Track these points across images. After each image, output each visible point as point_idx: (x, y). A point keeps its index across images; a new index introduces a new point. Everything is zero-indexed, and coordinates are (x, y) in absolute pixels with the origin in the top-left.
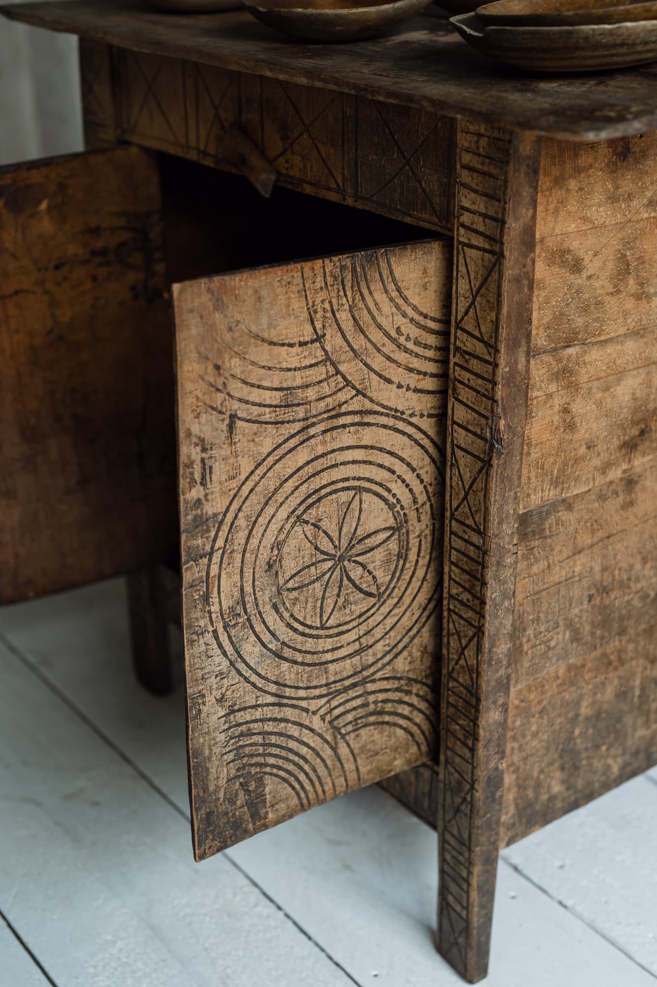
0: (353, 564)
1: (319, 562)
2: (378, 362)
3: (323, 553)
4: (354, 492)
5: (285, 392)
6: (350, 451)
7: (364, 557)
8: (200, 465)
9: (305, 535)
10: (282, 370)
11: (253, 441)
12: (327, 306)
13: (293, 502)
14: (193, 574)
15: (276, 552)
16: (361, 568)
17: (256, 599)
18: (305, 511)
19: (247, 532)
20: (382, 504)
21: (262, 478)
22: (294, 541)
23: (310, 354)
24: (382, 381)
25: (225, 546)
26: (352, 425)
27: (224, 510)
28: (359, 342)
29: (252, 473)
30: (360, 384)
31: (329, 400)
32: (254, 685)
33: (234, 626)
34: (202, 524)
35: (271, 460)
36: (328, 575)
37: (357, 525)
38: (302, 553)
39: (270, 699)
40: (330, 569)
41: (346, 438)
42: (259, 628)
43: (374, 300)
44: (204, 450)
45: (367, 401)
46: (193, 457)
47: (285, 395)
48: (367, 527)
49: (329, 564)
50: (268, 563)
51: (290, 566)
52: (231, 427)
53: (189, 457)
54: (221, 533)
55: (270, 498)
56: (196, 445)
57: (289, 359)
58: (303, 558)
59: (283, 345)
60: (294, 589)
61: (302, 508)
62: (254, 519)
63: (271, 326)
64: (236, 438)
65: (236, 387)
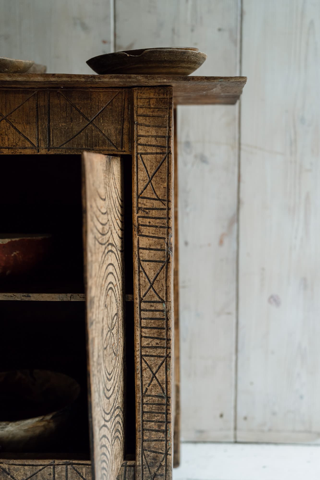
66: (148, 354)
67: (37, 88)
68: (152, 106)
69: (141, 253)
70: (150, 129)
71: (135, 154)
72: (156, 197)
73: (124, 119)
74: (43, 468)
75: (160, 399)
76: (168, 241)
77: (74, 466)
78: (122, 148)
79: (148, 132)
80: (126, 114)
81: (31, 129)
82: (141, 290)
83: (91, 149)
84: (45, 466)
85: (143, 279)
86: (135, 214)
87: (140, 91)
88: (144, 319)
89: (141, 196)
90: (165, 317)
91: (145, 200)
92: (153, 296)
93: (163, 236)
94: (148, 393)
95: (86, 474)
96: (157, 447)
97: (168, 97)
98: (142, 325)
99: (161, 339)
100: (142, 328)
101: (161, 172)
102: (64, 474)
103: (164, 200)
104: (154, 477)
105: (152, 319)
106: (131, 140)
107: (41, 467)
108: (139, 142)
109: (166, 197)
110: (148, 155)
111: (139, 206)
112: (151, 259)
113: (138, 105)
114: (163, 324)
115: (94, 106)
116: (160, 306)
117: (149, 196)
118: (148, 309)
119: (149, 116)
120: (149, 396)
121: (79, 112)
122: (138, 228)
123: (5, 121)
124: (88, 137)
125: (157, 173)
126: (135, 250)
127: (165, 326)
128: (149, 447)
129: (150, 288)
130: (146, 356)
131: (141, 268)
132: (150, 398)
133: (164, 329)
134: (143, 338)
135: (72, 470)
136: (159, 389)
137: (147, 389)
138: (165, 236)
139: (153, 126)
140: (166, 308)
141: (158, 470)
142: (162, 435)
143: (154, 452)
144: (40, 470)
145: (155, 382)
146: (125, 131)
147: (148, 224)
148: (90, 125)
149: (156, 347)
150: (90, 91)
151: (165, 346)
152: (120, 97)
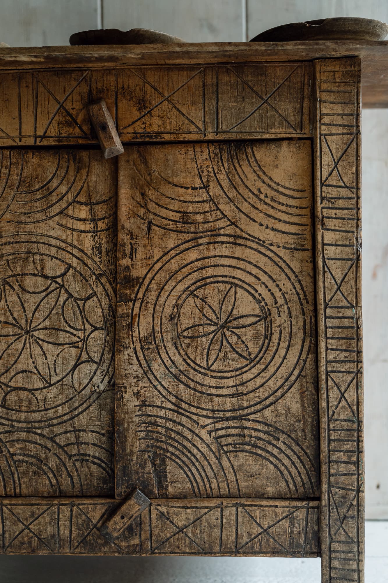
0: (230, 333)
1: (206, 324)
2: (245, 207)
3: (208, 319)
4: (230, 286)
5: (182, 214)
6: (227, 259)
7: (238, 330)
8: (129, 246)
9: (196, 305)
10: (181, 201)
11: (162, 239)
12: (211, 170)
13: (188, 282)
14: (123, 310)
15: (176, 310)
16: (236, 337)
17: (162, 336)
18: (196, 290)
19: (157, 293)
20: (251, 298)
21: (167, 262)
22: (188, 307)
23: (199, 195)
24: (248, 219)
25: (143, 298)
26: (229, 243)
27: (143, 276)
28: (233, 194)
29: (161, 258)
30: (232, 219)
31: (211, 224)
32: (160, 393)
33: (148, 349)
34: (130, 282)
35: (173, 253)
36: (212, 335)
37: (233, 308)
38: (193, 316)
39: (170, 406)
40: (213, 332)
41: (225, 251)
42: (164, 355)
43: (243, 170)
44: (132, 238)
45: (238, 230)
46: (125, 241)
47: (182, 216)
48: (240, 311)
49: (213, 328)
50: (170, 316)
51: (185, 322)
52: (149, 228)
53: (123, 240)
54: (141, 290)
55: (173, 276)
56: (127, 234)
57: (184, 196)
58: (194, 319)
59: (182, 187)
60: (188, 337)
61: (194, 287)
62: (162, 286)
63: (173, 175)
64: (152, 235)
65: (152, 206)
66: (335, 369)
67: (204, 64)
68: (338, 80)
69: (326, 250)
70: (336, 106)
71: (318, 136)
72: (343, 185)
73: (303, 97)
74: (208, 512)
75: (350, 424)
76: (357, 235)
77: (246, 508)
78: (301, 130)
79: (333, 110)
80: (306, 91)
81: (196, 111)
82: (326, 294)
83: (266, 131)
84: (211, 509)
85: (329, 280)
86: (319, 204)
87: (323, 64)
88: (331, 328)
89: (325, 184)
90: (355, 325)
91: (330, 189)
92: (340, 301)
93: (352, 229)
94: (336, 417)
95: (260, 518)
96: (347, 482)
97: (356, 69)
98: (328, 335)
99: (350, 351)
100: (327, 338)
101: (348, 156)
102: (234, 518)
103: (352, 188)
104: (343, 520)
105: (339, 327)
106: (313, 120)
107: (206, 510)
108: (322, 122)
109: (355, 184)
110: (334, 137)
111: (324, 195)
112: (338, 257)
113: (321, 80)
114: (353, 333)
115: (270, 83)
116: (349, 313)
117: (335, 184)
118: (334, 316)
119: (334, 92)
120: (337, 420)
121: (252, 89)
122: (322, 221)
123: (166, 102)
124: (262, 118)
125: (344, 156)
126: (319, 247)
127: (355, 336)
128: (337, 483)
129: (337, 291)
130: (332, 372)
131: (326, 267)
132: (338, 422)
133: (354, 339)
134: (329, 351)
135: (243, 514)
136: (348, 412)
137: (334, 412)
138: (355, 230)
139: (339, 103)
140: (356, 314)
141: (348, 511)
142: (353, 468)
143: (343, 489)
144: (205, 514)
145: (343, 403)
146: (306, 110)
147: (334, 216)
148: (265, 105)
149: (344, 362)
150: (265, 66)
151: (355, 360)
152: (299, 72)
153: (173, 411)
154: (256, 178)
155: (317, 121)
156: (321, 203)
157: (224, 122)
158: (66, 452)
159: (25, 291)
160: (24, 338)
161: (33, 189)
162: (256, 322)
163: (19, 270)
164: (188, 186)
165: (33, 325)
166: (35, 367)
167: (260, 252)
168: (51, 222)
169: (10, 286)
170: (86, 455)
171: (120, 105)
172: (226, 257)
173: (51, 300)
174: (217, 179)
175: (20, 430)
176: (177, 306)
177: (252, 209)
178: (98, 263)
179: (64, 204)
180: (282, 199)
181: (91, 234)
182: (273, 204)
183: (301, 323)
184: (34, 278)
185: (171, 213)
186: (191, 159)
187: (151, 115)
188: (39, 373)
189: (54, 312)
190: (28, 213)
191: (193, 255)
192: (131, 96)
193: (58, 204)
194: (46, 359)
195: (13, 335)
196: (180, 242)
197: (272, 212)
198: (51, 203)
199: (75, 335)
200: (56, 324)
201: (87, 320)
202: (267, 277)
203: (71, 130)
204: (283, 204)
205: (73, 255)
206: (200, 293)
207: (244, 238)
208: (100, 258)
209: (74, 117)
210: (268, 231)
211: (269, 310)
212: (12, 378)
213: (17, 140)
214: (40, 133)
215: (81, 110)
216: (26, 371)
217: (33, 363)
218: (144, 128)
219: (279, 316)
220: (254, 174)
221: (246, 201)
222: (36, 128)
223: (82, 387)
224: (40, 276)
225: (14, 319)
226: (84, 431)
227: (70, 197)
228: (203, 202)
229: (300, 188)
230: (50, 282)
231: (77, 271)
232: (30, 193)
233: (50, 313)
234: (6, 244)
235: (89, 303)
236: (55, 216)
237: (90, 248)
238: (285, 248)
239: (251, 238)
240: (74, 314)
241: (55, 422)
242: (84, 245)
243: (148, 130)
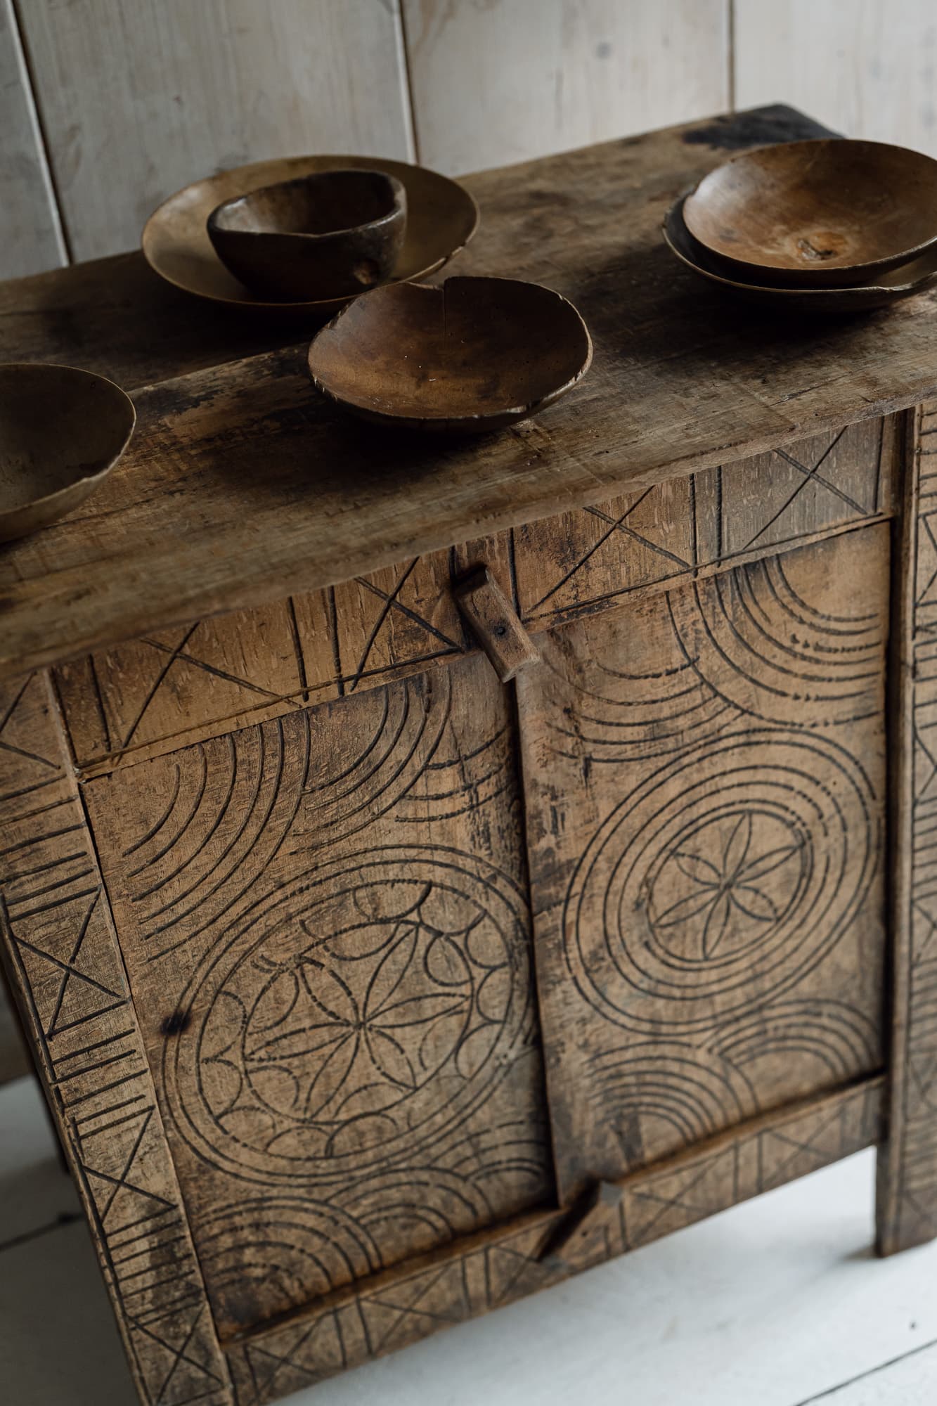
0: (742, 891)
1: (699, 893)
2: (768, 676)
3: (703, 883)
4: (740, 816)
5: (650, 726)
6: (734, 774)
7: (756, 881)
8: (550, 813)
9: (681, 868)
10: (646, 703)
11: (613, 780)
12: (701, 626)
13: (664, 837)
14: (547, 924)
15: (644, 890)
16: (751, 893)
17: (622, 940)
18: (680, 844)
19: (609, 874)
20: (777, 823)
21: (625, 817)
22: (667, 876)
23: (680, 681)
24: (773, 695)
25: (583, 892)
26: (737, 746)
27: (580, 855)
28: (742, 658)
29: (613, 813)
30: (745, 703)
31: (706, 725)
32: (623, 1026)
33: (597, 971)
34: (554, 872)
36: (711, 905)
37: (746, 849)
38: (677, 887)
39: (642, 1038)
40: (712, 899)
41: (731, 761)
42: (627, 968)
43: (761, 610)
44: (554, 798)
45: (754, 719)
46: (541, 807)
47: (650, 729)
48: (758, 849)
49: (712, 894)
50: (635, 903)
51: (662, 901)
52: (587, 771)
53: (536, 807)
54: (577, 879)
55: (636, 836)
56: (544, 794)
57: (653, 691)
58: (679, 892)
59: (646, 677)
60: (669, 925)
61: (676, 842)
62: (616, 860)
63: (628, 660)
64: (592, 781)
65: (589, 730)
66: (925, 893)
69: (918, 714)
71: (913, 521)
74: (715, 1161)
77: (773, 1130)
78: (876, 510)
81: (677, 530)
82: (916, 783)
83: (811, 530)
84: (719, 1154)
85: (921, 761)
86: (909, 643)
88: (921, 834)
89: (920, 602)
91: (929, 609)
94: (922, 959)
95: (795, 1135)
96: (934, 1040)
98: (916, 847)
100: (914, 852)
102: (755, 1151)
107: (713, 1159)
108: (921, 492)
111: (918, 622)
113: (923, 411)
118: (927, 814)
120: (924, 963)
121: (787, 458)
122: (914, 668)
123: (617, 531)
124: (804, 509)
126: (907, 714)
128: (919, 1047)
129: (933, 775)
130: (921, 897)
131: (916, 743)
132: (926, 965)
134: (916, 869)
135: (769, 1139)
137: (920, 954)
143: (928, 1050)
144: (710, 1166)
145: (936, 936)
146: (884, 470)
147: (934, 654)
148: (810, 481)
153: (647, 1043)
154: (787, 616)
155: (911, 494)
156: (914, 637)
157: (732, 539)
158: (457, 1175)
159: (345, 959)
160: (354, 1038)
161: (336, 774)
162: (786, 859)
163: (328, 930)
164: (657, 672)
165: (370, 1010)
166: (384, 1074)
167: (794, 744)
168: (382, 822)
169: (313, 962)
170: (493, 1164)
171: (522, 564)
172: (732, 771)
173: (402, 955)
174: (713, 640)
175: (369, 1177)
176: (647, 882)
177: (781, 676)
178: (486, 859)
179: (405, 780)
180: (834, 642)
181: (467, 813)
182: (818, 655)
183: (862, 833)
184: (359, 933)
185: (630, 729)
186: (663, 618)
187: (587, 567)
188: (392, 1080)
189: (408, 973)
190: (332, 823)
191: (674, 787)
192: (544, 540)
193: (394, 783)
194: (402, 1051)
195: (331, 1042)
196: (647, 775)
197: (815, 670)
198: (379, 787)
199: (454, 995)
200: (417, 990)
201: (475, 962)
202: (805, 781)
203: (420, 645)
204: (836, 651)
205: (434, 863)
206: (687, 848)
207: (765, 730)
208: (489, 848)
209: (423, 617)
210: (810, 704)
211: (808, 832)
212: (339, 1109)
213: (299, 699)
214: (350, 669)
215: (438, 598)
216: (365, 1087)
217: (379, 1068)
218: (576, 597)
219: (826, 834)
220: (782, 611)
221: (768, 663)
222: (338, 663)
223: (475, 1068)
224: (372, 924)
225: (332, 1014)
226: (487, 1131)
227: (418, 762)
228: (689, 691)
229: (869, 612)
230: (393, 926)
231: (447, 888)
232: (331, 783)
233: (402, 977)
234: (293, 894)
235: (474, 933)
236: (390, 807)
237: (467, 839)
238: (837, 723)
239: (778, 726)
240: (448, 961)
241: (431, 1140)
242: (452, 839)
243: (584, 598)
